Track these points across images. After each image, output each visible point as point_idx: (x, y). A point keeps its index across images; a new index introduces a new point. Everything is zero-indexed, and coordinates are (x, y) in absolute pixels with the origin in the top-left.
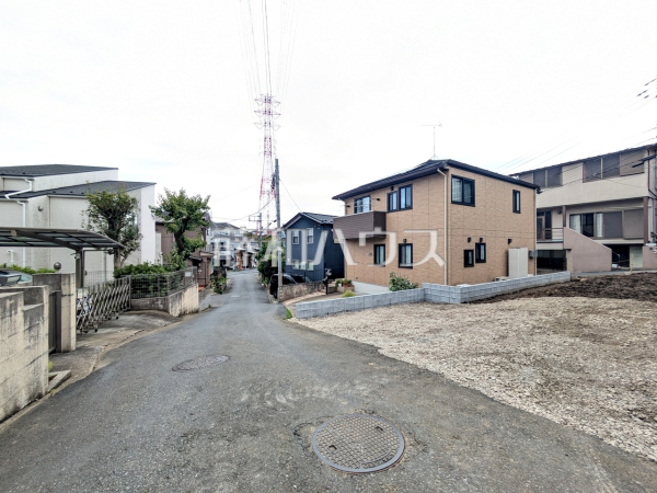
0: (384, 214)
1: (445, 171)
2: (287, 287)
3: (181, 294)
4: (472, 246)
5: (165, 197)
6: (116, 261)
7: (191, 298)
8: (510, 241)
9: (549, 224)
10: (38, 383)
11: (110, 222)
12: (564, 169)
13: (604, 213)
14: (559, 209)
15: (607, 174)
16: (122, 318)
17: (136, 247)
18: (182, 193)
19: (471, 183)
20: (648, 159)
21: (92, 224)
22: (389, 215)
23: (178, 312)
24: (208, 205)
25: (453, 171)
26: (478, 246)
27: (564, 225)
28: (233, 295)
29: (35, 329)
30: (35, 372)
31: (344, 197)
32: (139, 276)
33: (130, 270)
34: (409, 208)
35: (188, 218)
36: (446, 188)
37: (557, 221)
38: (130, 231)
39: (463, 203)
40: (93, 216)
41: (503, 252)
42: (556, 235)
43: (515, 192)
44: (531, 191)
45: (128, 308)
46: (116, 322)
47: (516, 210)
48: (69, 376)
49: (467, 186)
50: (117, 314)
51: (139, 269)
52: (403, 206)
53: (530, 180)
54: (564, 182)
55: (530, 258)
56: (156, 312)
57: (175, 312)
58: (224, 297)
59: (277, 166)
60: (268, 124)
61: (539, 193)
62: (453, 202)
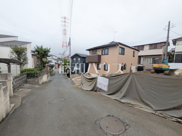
0: (100, 56)
1: (118, 45)
2: (72, 75)
3: (42, 77)
4: (123, 66)
5: (36, 48)
6: (20, 67)
7: (45, 78)
8: (132, 64)
9: (140, 60)
10: (8, 110)
11: (18, 55)
12: (145, 46)
13: (153, 58)
14: (143, 56)
15: (154, 48)
16: (25, 85)
17: (27, 63)
18: (42, 47)
19: (124, 49)
20: (163, 46)
21: (12, 55)
22: (102, 56)
23: (42, 83)
24: (50, 51)
25: (120, 46)
26: (124, 65)
27: (144, 60)
28: (56, 76)
29: (6, 94)
30: (7, 107)
31: (89, 50)
32: (29, 72)
33: (26, 70)
34: (107, 54)
35: (44, 55)
36: (118, 50)
37: (142, 59)
38: (25, 58)
39: (122, 54)
40: (12, 53)
41: (130, 67)
42: (142, 63)
43: (134, 52)
44: (137, 51)
45: (26, 82)
46: (23, 87)
47: (134, 56)
48: (15, 106)
49: (123, 50)
50: (23, 84)
51: (29, 70)
52: (106, 54)
53: (137, 48)
54: (144, 50)
55: (136, 68)
56: (35, 83)
57: (41, 82)
58: (53, 77)
59: (70, 40)
60: (65, 25)
61: (139, 52)
62: (119, 54)
